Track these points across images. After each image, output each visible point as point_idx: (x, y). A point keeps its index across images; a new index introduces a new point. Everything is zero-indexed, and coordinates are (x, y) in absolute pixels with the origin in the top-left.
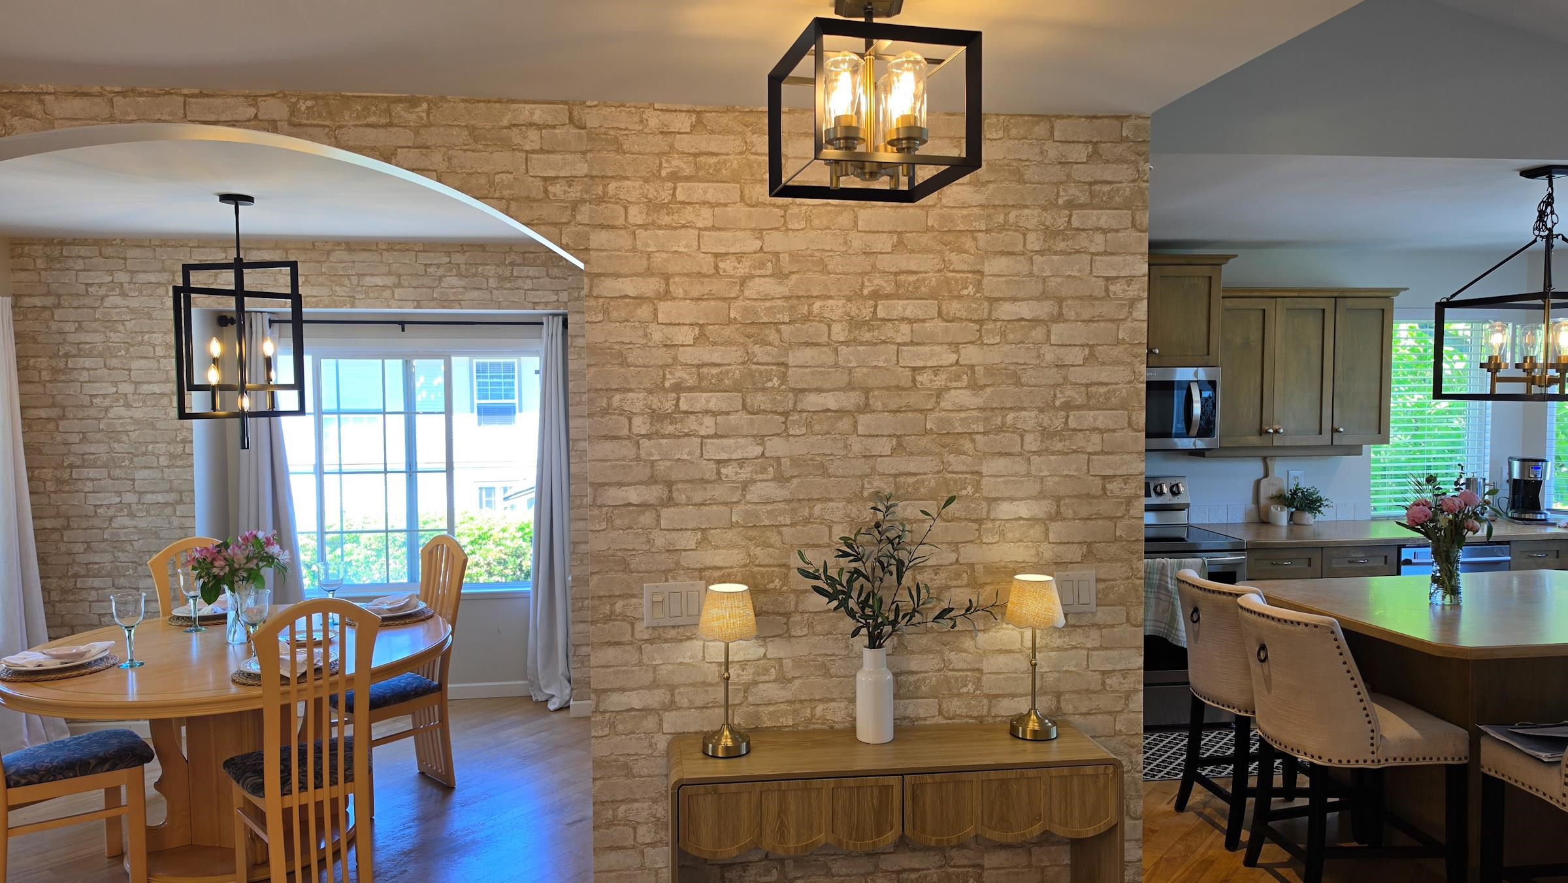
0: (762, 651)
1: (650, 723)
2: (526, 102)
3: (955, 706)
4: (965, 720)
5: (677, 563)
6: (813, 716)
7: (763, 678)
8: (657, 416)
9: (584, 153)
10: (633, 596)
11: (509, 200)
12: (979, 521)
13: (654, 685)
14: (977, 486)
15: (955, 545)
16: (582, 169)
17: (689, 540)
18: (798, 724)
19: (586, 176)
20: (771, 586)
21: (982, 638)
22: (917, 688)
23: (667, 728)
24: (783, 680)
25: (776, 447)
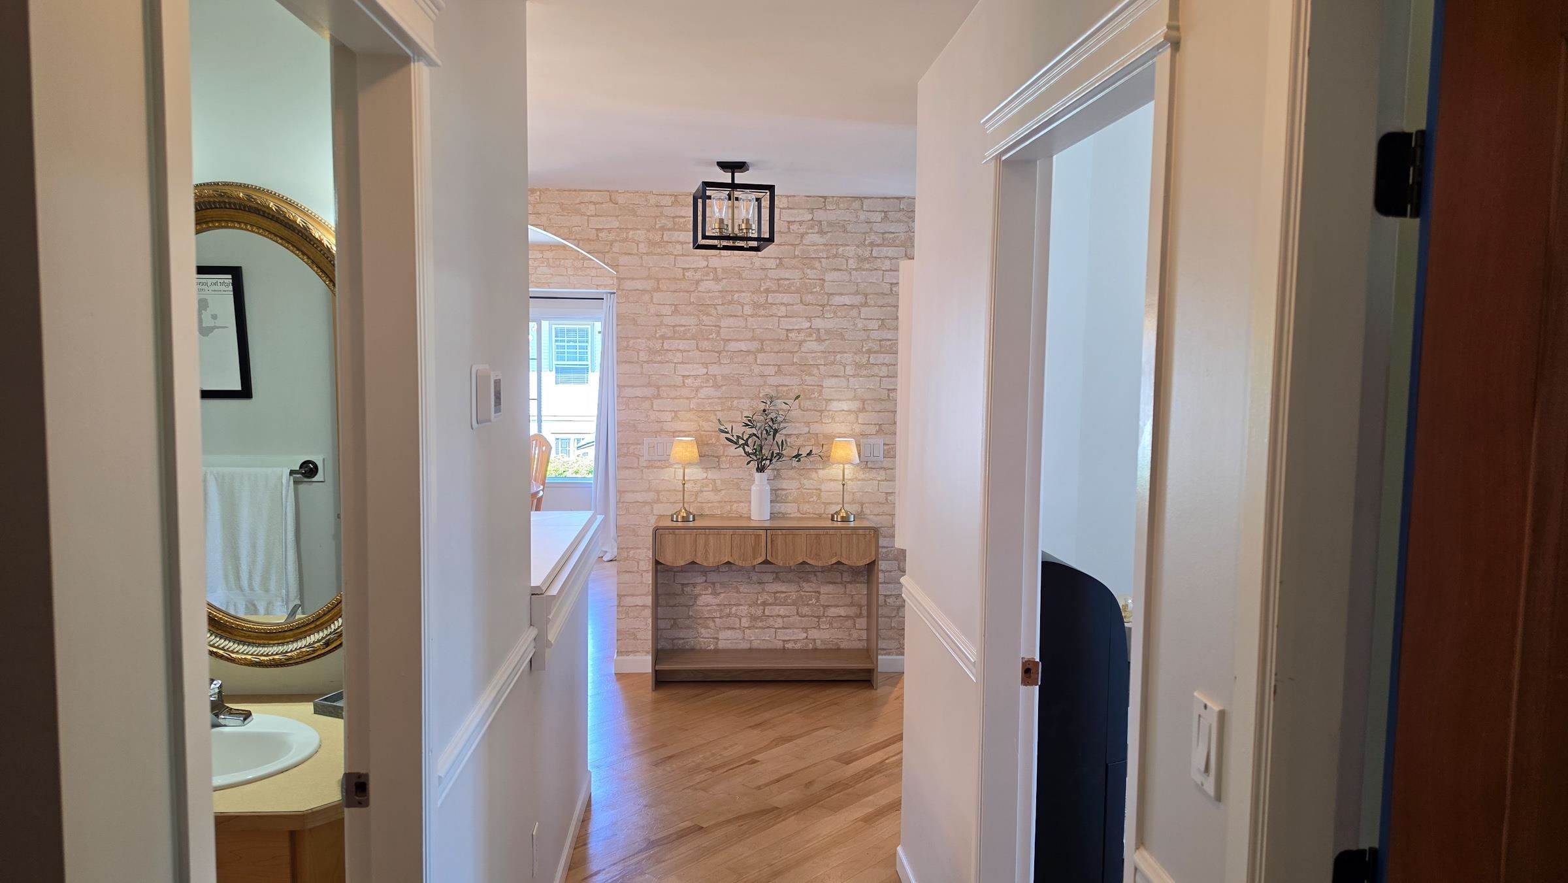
0: (705, 475)
1: (647, 509)
2: (588, 191)
3: (806, 508)
4: (811, 516)
5: (662, 428)
6: (731, 509)
7: (705, 489)
8: (652, 352)
9: (617, 216)
10: (639, 444)
11: (579, 240)
12: (821, 411)
13: (649, 490)
14: (820, 393)
15: (808, 424)
16: (616, 224)
17: (668, 416)
18: (723, 514)
19: (618, 228)
20: (710, 442)
21: (821, 472)
22: (787, 497)
23: (655, 512)
24: (716, 490)
25: (714, 369)
